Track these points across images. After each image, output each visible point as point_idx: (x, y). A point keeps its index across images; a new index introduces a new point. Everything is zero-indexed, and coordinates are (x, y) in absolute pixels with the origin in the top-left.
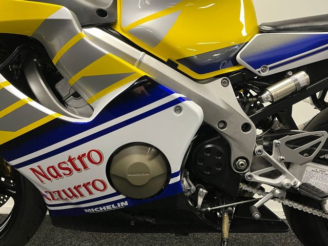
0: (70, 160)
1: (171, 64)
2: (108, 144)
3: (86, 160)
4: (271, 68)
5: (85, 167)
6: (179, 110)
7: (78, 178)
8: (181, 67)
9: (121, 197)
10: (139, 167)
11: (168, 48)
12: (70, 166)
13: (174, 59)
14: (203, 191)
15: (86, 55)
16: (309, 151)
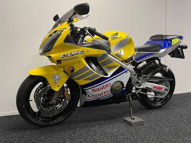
0: (103, 86)
1: (122, 61)
2: (112, 82)
3: (107, 86)
4: (139, 61)
5: (106, 88)
6: (126, 73)
7: (104, 90)
8: (124, 62)
9: (112, 94)
10: (118, 86)
11: (123, 58)
12: (103, 88)
13: (123, 60)
15: (110, 61)
16: (146, 80)
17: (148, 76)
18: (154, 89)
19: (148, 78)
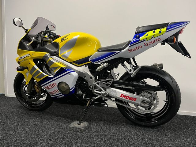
0: (51, 85)
4: (98, 62)
5: (54, 87)
6: (70, 74)
10: (63, 87)
13: (71, 62)
14: (84, 94)
15: (51, 63)
17: (110, 80)
18: (122, 98)
19: (110, 83)
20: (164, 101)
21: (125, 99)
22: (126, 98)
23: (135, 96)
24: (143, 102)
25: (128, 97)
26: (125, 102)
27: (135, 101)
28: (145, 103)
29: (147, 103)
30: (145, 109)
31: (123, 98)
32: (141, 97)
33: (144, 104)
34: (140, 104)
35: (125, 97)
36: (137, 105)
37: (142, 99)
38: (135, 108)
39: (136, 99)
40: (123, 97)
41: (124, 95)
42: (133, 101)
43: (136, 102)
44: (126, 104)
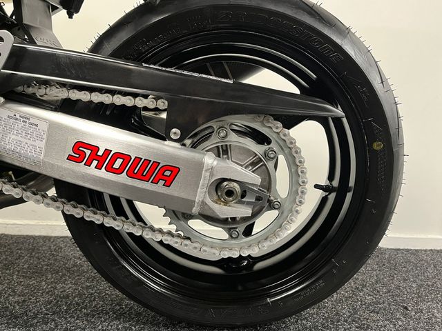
20: (317, 186)
21: (103, 173)
22: (110, 169)
23: (168, 150)
24: (222, 189)
25: (126, 158)
26: (115, 200)
27: (168, 184)
28: (230, 193)
29: (243, 196)
30: (229, 231)
31: (92, 170)
32: (210, 160)
33: (226, 203)
34: (203, 203)
35: (105, 159)
36: (180, 214)
37: (212, 170)
38: (170, 233)
39: (175, 171)
40: (88, 164)
41: (95, 149)
42: (159, 188)
43: (176, 194)
44: (120, 212)
